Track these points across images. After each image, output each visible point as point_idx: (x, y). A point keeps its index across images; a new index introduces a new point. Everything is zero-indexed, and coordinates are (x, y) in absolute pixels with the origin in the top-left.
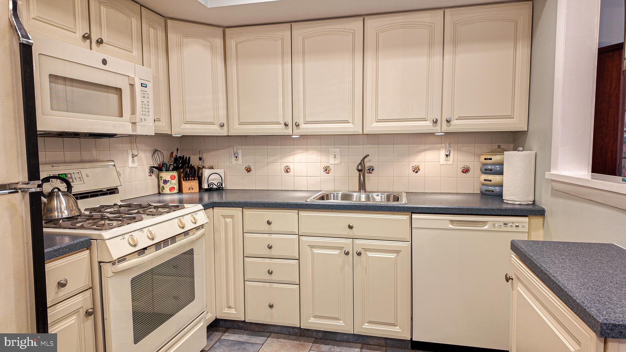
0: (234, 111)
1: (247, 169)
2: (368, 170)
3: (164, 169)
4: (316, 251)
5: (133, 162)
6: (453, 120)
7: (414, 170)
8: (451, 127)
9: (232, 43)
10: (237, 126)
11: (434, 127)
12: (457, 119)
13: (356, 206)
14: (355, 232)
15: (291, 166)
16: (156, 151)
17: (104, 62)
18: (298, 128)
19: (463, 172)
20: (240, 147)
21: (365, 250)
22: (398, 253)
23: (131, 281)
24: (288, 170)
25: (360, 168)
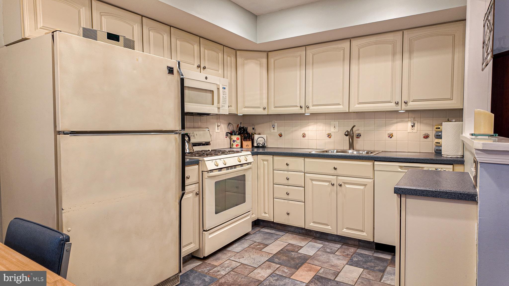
0: (272, 100)
1: (279, 135)
2: (357, 136)
3: (233, 134)
4: (314, 182)
5: (218, 129)
6: (410, 102)
7: (389, 136)
8: (408, 107)
9: (272, 61)
10: (273, 108)
11: (397, 106)
12: (412, 101)
13: (339, 156)
14: (338, 172)
15: (306, 133)
16: (229, 124)
17: (206, 78)
18: (308, 109)
19: (424, 138)
20: (276, 122)
21: (344, 183)
22: (365, 186)
23: (215, 183)
24: (305, 136)
25: (346, 133)
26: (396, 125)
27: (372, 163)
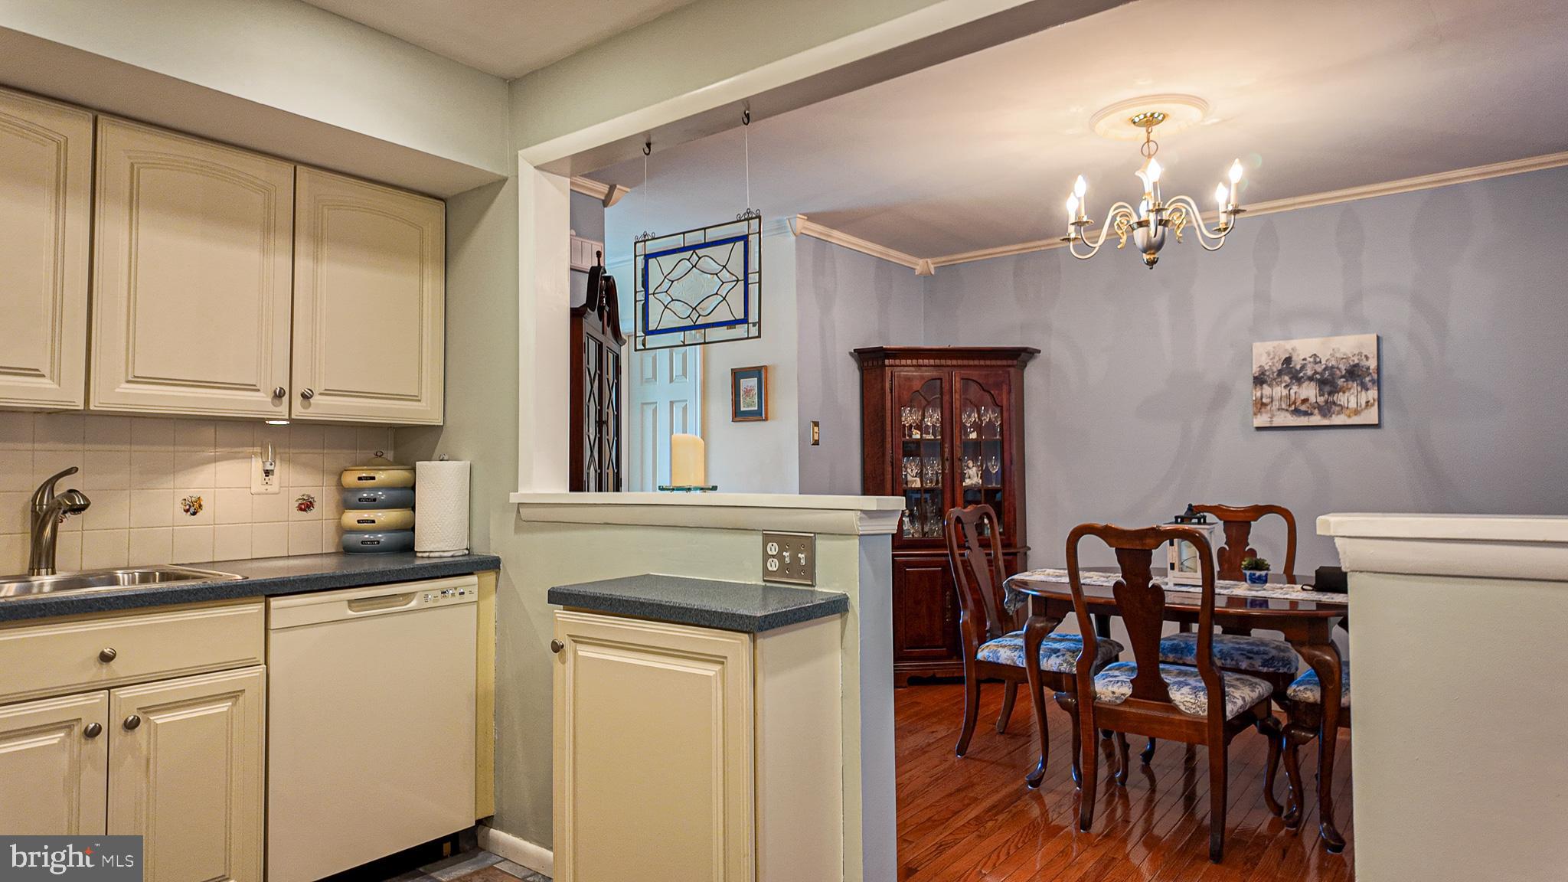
7: (188, 507)
8: (310, 410)
11: (271, 406)
12: (321, 394)
13: (124, 597)
19: (301, 509)
21: (145, 713)
22: (234, 699)
26: (211, 469)
27: (262, 606)
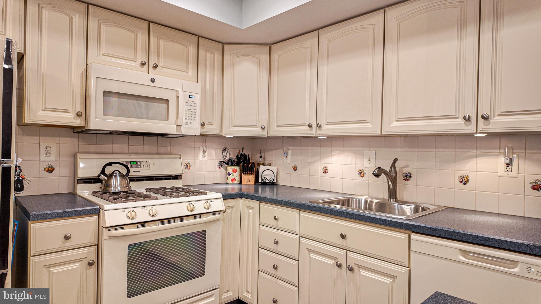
0: (274, 115)
1: (294, 167)
2: (405, 176)
3: (230, 163)
4: (312, 256)
5: (204, 156)
6: (494, 117)
7: (461, 180)
8: (490, 126)
9: (275, 56)
10: (276, 128)
11: (467, 125)
12: (499, 115)
13: (349, 213)
14: (349, 243)
15: (329, 167)
16: (225, 149)
17: (153, 80)
18: (320, 129)
19: (534, 189)
20: (290, 148)
21: (359, 267)
22: (393, 279)
23: (128, 246)
24: (326, 171)
25: (376, 172)
26: (474, 160)
27: (407, 236)
